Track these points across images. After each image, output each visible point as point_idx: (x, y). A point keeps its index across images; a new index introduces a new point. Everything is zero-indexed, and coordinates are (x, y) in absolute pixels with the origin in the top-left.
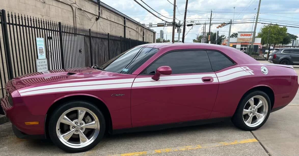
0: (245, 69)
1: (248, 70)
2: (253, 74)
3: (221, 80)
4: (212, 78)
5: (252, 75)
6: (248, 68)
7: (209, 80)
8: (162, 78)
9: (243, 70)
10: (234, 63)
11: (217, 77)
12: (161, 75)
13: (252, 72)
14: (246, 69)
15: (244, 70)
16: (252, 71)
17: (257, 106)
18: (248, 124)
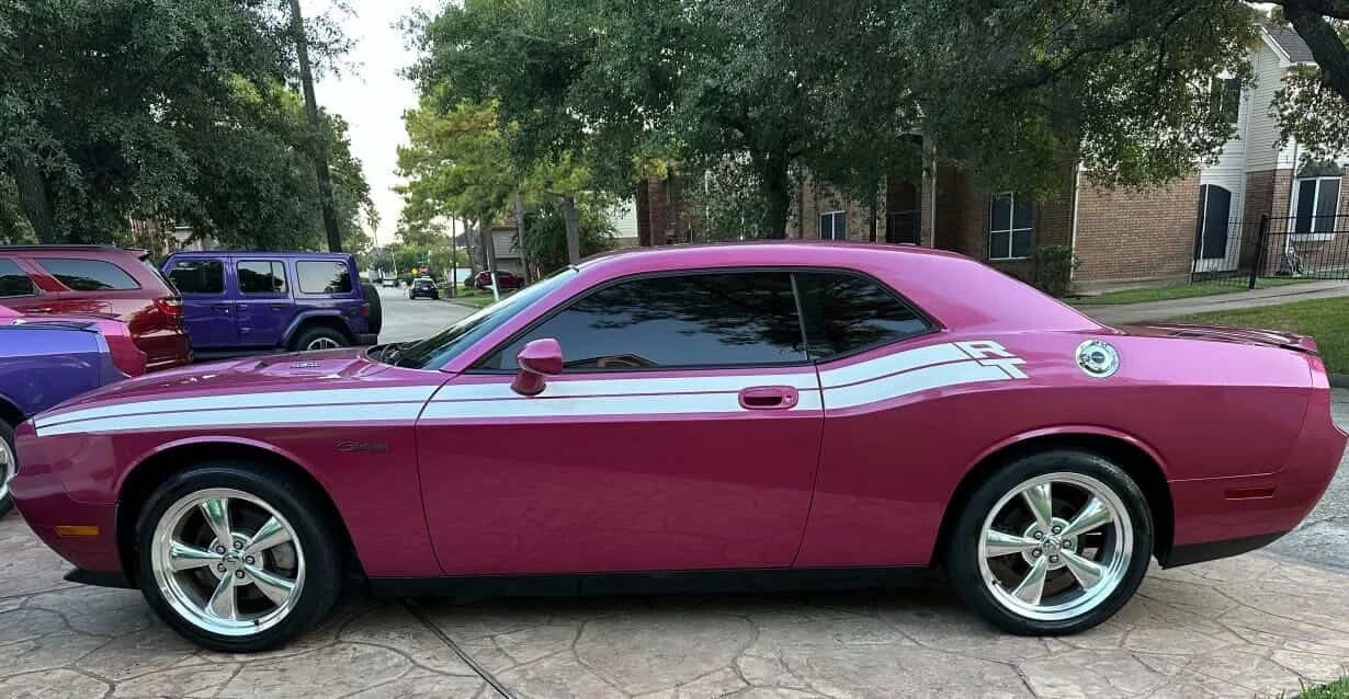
0: (977, 353)
1: (992, 356)
2: (1019, 374)
3: (837, 401)
4: (793, 393)
5: (1013, 379)
6: (996, 348)
7: (777, 400)
8: (553, 387)
9: (968, 357)
10: (930, 327)
11: (821, 389)
13: (1016, 365)
14: (984, 353)
15: (973, 359)
16: (1019, 361)
17: (1071, 523)
18: (1021, 603)
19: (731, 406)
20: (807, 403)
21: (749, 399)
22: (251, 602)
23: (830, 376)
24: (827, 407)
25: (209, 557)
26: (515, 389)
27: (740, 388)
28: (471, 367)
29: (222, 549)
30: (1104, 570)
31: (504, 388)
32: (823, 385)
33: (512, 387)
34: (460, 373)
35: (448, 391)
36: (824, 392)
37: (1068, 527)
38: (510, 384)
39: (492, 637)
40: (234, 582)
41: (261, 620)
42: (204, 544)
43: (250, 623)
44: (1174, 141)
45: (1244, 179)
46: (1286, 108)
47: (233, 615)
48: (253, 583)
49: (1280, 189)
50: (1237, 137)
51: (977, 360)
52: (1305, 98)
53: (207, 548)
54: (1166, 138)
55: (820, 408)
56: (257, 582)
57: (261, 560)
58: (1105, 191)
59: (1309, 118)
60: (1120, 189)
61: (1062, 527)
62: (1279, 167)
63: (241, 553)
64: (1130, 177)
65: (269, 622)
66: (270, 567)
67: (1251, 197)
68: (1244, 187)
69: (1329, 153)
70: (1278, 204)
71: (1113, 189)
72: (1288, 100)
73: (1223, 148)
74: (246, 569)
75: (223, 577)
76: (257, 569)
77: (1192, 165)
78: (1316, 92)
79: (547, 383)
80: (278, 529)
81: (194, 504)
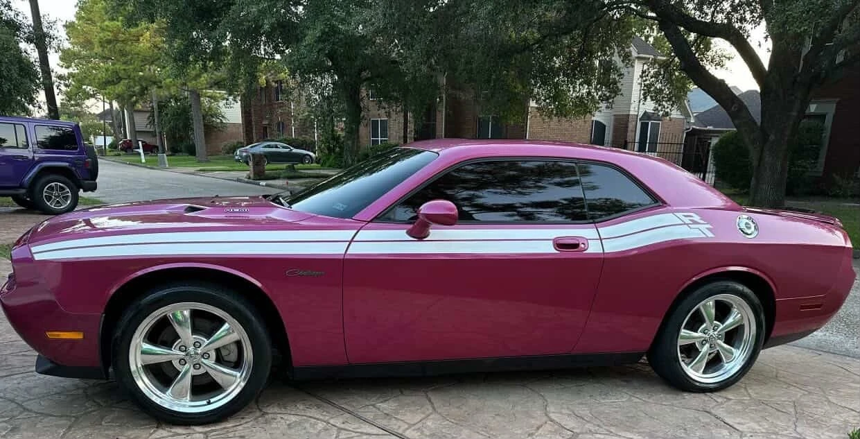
0: (687, 220)
1: (695, 222)
2: (710, 235)
3: (612, 247)
4: (585, 241)
6: (697, 218)
7: (576, 246)
8: (435, 232)
9: (681, 222)
10: (657, 202)
11: (601, 239)
12: (434, 225)
13: (707, 228)
14: (690, 220)
15: (685, 224)
16: (709, 226)
17: (723, 324)
18: (694, 372)
19: (548, 249)
20: (593, 248)
21: (560, 245)
22: (204, 387)
23: (605, 231)
24: (606, 251)
25: (174, 354)
26: (410, 233)
27: (553, 237)
28: (376, 217)
29: (184, 348)
30: (736, 352)
31: (402, 234)
32: (602, 237)
33: (407, 233)
34: (369, 222)
35: (363, 234)
36: (603, 241)
37: (722, 327)
38: (405, 231)
39: (374, 405)
40: (192, 372)
41: (212, 400)
42: (168, 344)
43: (205, 402)
44: (589, 93)
45: (613, 117)
46: (646, 80)
47: (188, 397)
48: (207, 372)
49: (631, 126)
50: (622, 94)
51: (687, 224)
52: (656, 75)
53: (172, 347)
54: (585, 91)
55: (602, 251)
56: (211, 372)
57: (213, 355)
58: (547, 120)
59: (658, 87)
60: (555, 119)
61: (718, 326)
62: (631, 113)
63: (199, 351)
64: (562, 112)
65: (219, 401)
66: (220, 360)
67: (616, 130)
68: (612, 123)
69: (668, 108)
70: (630, 134)
71: (551, 119)
72: (647, 75)
73: (615, 99)
74: (202, 362)
75: (183, 369)
76: (211, 362)
77: (598, 108)
78: (662, 73)
79: (430, 231)
80: (230, 332)
81: (164, 314)
